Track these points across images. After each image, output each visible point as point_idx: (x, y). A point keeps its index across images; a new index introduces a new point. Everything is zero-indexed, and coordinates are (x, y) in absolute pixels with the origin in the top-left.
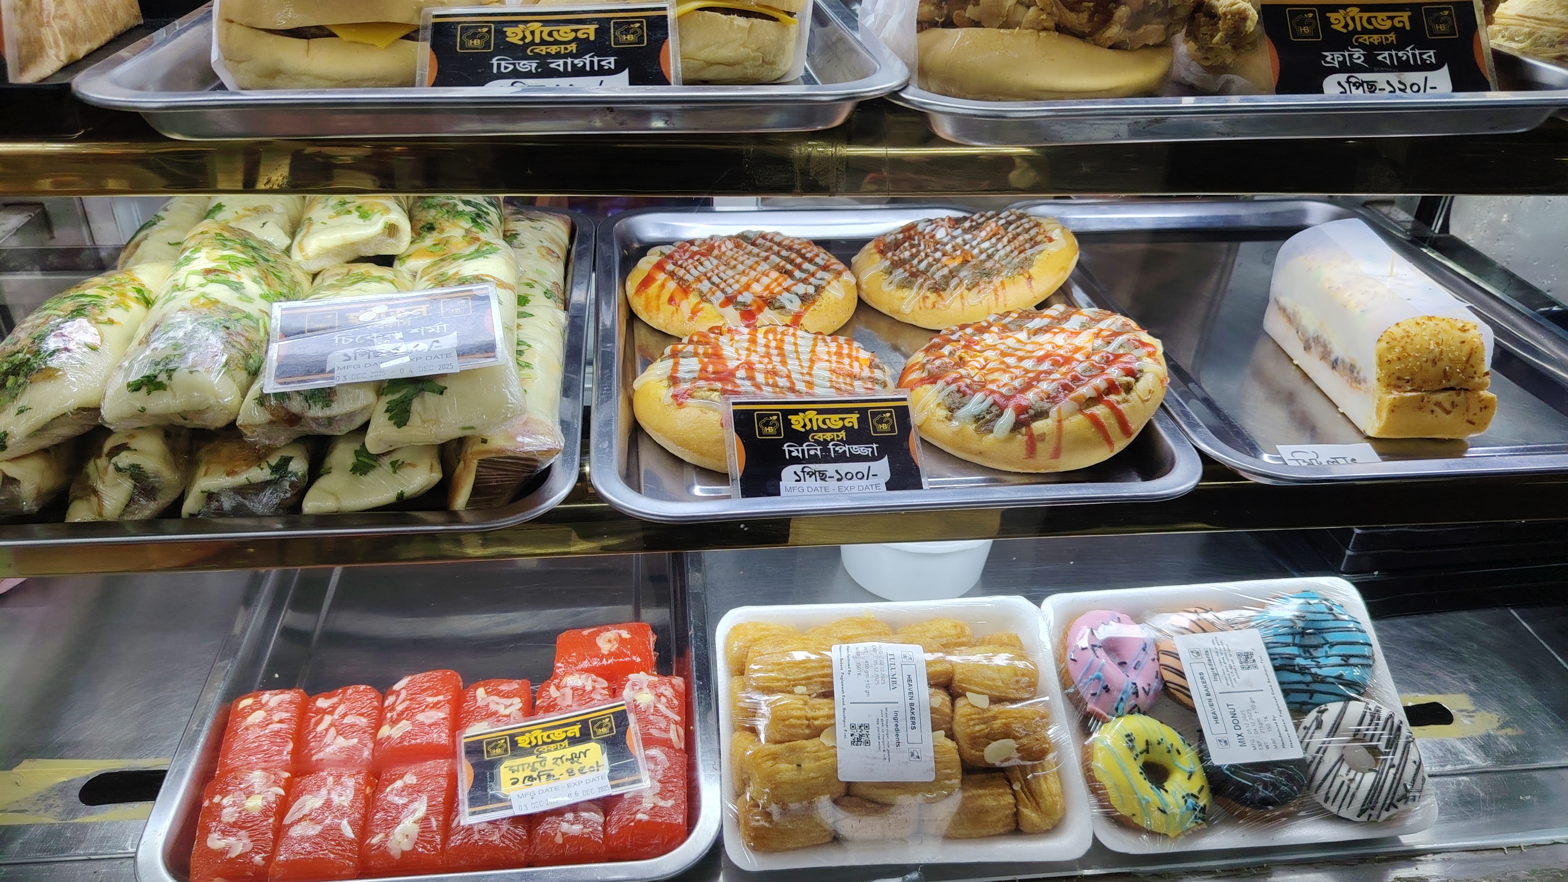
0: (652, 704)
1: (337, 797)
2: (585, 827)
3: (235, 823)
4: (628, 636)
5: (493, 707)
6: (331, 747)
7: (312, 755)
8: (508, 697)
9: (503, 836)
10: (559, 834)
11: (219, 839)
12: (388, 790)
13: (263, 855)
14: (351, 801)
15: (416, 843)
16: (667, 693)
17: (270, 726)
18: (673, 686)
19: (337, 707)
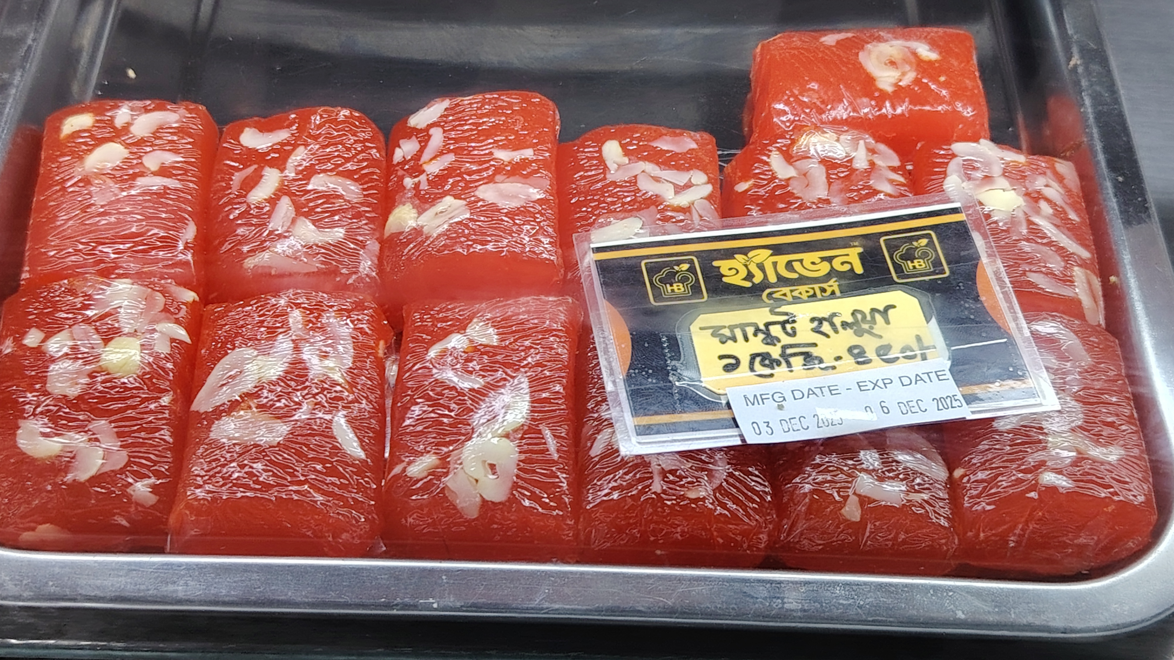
0: (1021, 215)
1: (315, 360)
2: (912, 489)
3: (79, 398)
4: (933, 56)
5: (648, 187)
6: (287, 242)
7: (243, 256)
8: (678, 168)
9: (719, 488)
10: (853, 500)
11: (45, 435)
12: (432, 353)
13: (152, 480)
14: (350, 371)
15: (515, 486)
16: (1050, 193)
17: (140, 181)
18: (1060, 178)
19: (289, 153)
